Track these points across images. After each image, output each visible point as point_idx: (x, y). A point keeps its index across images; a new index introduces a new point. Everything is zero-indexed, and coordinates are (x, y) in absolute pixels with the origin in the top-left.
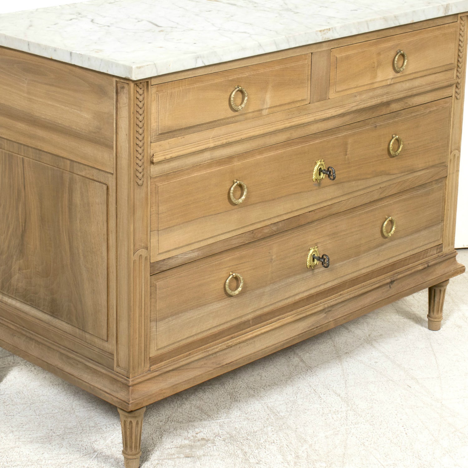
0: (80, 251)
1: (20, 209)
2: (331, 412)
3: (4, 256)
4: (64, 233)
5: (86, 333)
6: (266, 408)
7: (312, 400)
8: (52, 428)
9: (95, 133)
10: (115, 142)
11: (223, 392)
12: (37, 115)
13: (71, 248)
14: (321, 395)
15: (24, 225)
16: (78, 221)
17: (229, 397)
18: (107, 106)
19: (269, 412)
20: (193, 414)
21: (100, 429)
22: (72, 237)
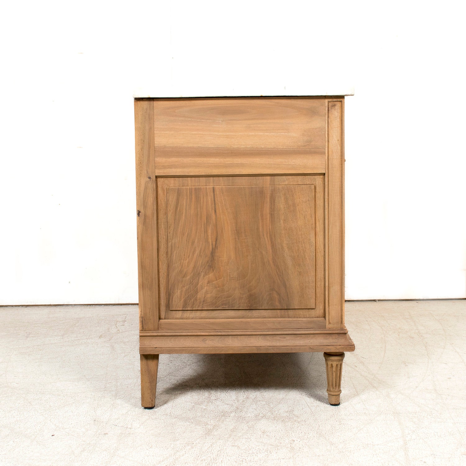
0: (284, 245)
1: (210, 231)
3: (188, 277)
4: (265, 236)
5: (289, 311)
9: (305, 146)
10: (327, 149)
12: (235, 147)
13: (273, 245)
15: (214, 243)
16: (282, 222)
18: (318, 123)
22: (275, 237)
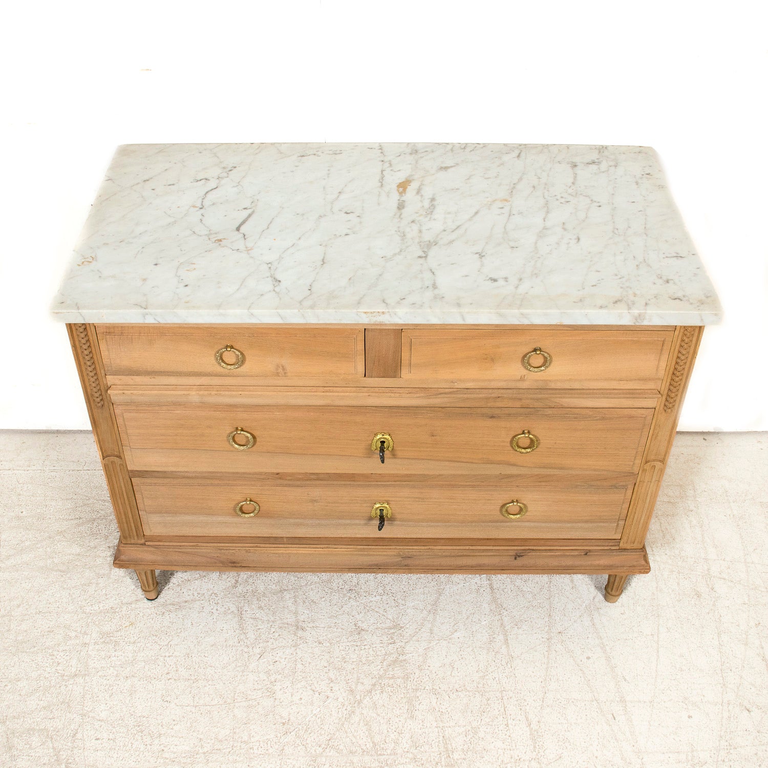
2: (512, 760)
6: (441, 738)
7: (497, 730)
8: (202, 736)
11: (402, 696)
14: (510, 722)
17: (407, 708)
19: (442, 749)
20: (358, 737)
21: (251, 748)
